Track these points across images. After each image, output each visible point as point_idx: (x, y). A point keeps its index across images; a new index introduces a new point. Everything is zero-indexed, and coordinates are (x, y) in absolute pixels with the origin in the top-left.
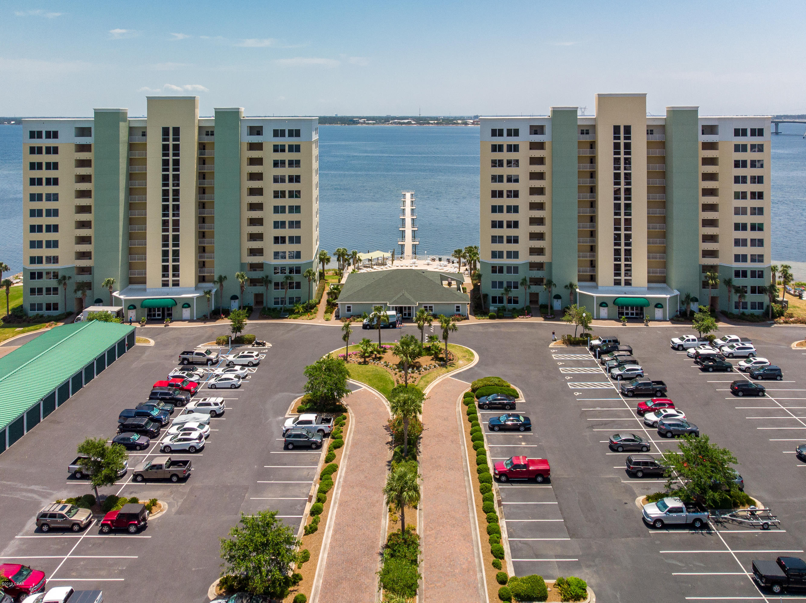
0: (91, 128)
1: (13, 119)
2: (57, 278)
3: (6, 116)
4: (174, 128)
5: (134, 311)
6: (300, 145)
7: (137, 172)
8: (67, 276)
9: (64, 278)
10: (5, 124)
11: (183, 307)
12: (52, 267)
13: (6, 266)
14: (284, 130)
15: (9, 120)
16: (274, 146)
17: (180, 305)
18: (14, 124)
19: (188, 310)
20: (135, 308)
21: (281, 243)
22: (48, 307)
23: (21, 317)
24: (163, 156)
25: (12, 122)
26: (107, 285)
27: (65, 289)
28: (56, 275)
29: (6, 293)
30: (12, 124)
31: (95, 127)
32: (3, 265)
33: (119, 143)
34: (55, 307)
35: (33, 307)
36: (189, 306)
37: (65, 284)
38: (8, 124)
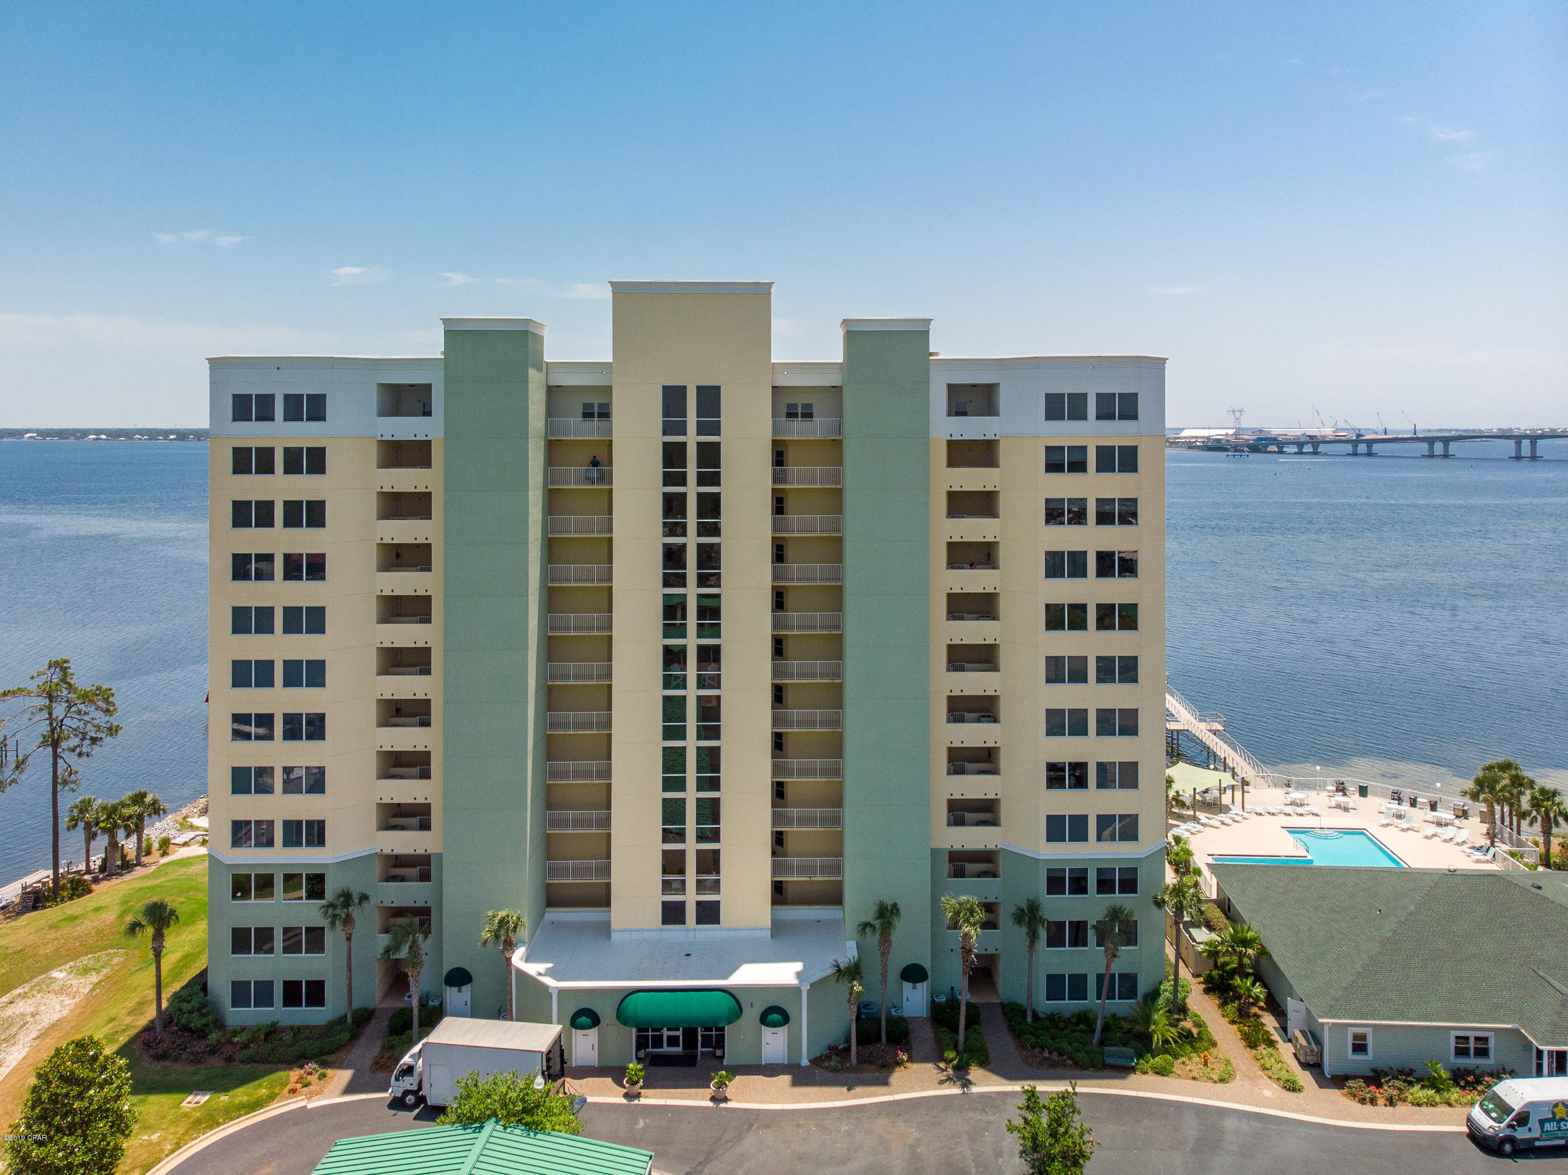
0: (428, 387)
1: (172, 432)
2: (321, 895)
3: (160, 427)
4: (700, 390)
5: (593, 1034)
6: (1135, 448)
7: (572, 536)
8: (356, 892)
9: (346, 898)
10: (159, 439)
11: (764, 1020)
12: (305, 857)
13: (155, 802)
14: (1084, 396)
15: (166, 433)
16: (1048, 449)
17: (751, 1015)
18: (174, 439)
19: (782, 1032)
20: (594, 1020)
21: (1070, 787)
22: (292, 993)
23: (202, 1033)
24: (665, 484)
25: (172, 437)
26: (497, 937)
27: (349, 939)
28: (316, 884)
29: (155, 949)
30: (172, 440)
31: (448, 380)
32: (148, 799)
33: (527, 438)
34: (316, 993)
35: (240, 993)
36: (785, 1018)
37: (348, 920)
38: (165, 440)
